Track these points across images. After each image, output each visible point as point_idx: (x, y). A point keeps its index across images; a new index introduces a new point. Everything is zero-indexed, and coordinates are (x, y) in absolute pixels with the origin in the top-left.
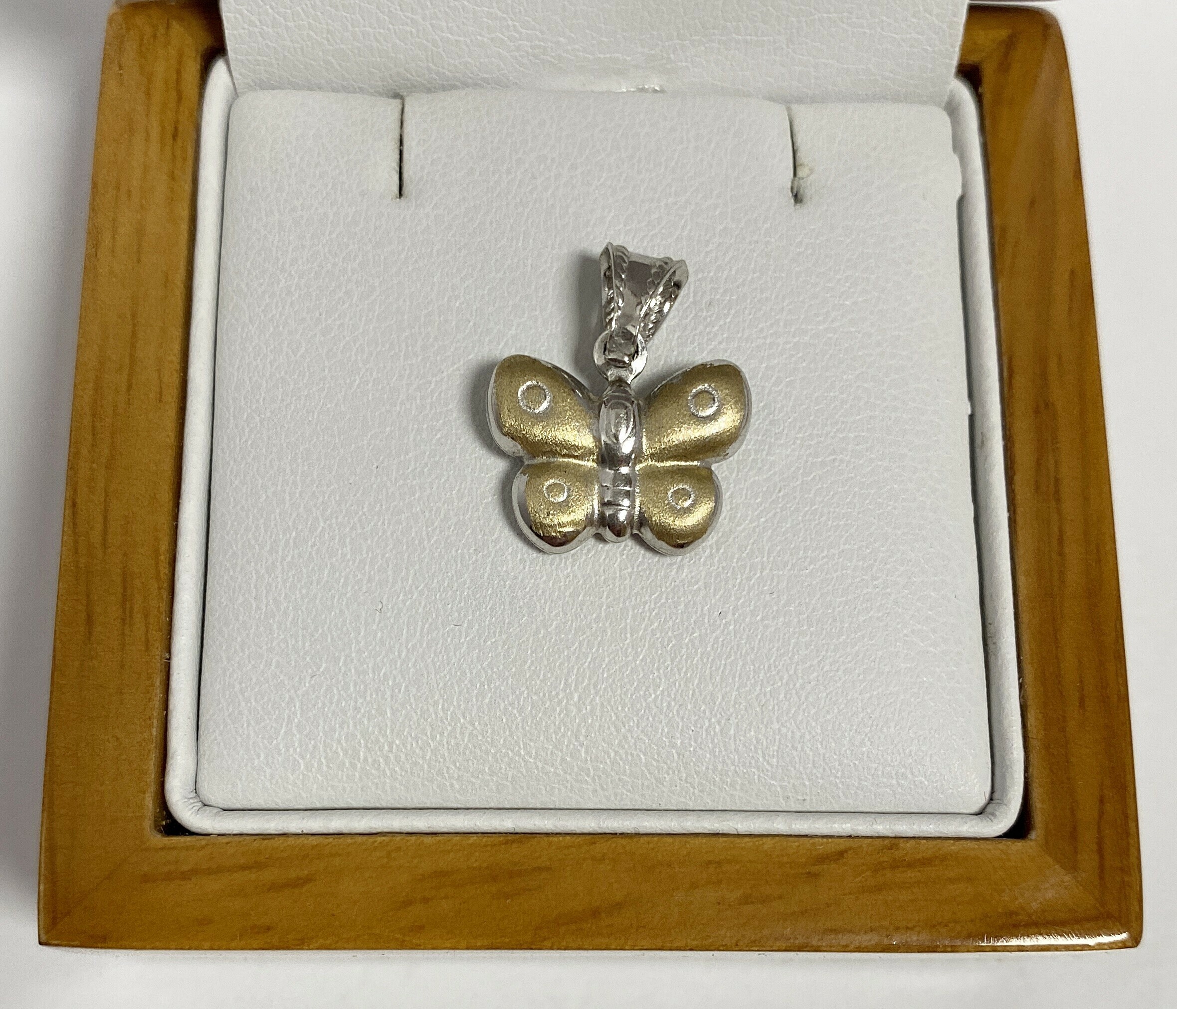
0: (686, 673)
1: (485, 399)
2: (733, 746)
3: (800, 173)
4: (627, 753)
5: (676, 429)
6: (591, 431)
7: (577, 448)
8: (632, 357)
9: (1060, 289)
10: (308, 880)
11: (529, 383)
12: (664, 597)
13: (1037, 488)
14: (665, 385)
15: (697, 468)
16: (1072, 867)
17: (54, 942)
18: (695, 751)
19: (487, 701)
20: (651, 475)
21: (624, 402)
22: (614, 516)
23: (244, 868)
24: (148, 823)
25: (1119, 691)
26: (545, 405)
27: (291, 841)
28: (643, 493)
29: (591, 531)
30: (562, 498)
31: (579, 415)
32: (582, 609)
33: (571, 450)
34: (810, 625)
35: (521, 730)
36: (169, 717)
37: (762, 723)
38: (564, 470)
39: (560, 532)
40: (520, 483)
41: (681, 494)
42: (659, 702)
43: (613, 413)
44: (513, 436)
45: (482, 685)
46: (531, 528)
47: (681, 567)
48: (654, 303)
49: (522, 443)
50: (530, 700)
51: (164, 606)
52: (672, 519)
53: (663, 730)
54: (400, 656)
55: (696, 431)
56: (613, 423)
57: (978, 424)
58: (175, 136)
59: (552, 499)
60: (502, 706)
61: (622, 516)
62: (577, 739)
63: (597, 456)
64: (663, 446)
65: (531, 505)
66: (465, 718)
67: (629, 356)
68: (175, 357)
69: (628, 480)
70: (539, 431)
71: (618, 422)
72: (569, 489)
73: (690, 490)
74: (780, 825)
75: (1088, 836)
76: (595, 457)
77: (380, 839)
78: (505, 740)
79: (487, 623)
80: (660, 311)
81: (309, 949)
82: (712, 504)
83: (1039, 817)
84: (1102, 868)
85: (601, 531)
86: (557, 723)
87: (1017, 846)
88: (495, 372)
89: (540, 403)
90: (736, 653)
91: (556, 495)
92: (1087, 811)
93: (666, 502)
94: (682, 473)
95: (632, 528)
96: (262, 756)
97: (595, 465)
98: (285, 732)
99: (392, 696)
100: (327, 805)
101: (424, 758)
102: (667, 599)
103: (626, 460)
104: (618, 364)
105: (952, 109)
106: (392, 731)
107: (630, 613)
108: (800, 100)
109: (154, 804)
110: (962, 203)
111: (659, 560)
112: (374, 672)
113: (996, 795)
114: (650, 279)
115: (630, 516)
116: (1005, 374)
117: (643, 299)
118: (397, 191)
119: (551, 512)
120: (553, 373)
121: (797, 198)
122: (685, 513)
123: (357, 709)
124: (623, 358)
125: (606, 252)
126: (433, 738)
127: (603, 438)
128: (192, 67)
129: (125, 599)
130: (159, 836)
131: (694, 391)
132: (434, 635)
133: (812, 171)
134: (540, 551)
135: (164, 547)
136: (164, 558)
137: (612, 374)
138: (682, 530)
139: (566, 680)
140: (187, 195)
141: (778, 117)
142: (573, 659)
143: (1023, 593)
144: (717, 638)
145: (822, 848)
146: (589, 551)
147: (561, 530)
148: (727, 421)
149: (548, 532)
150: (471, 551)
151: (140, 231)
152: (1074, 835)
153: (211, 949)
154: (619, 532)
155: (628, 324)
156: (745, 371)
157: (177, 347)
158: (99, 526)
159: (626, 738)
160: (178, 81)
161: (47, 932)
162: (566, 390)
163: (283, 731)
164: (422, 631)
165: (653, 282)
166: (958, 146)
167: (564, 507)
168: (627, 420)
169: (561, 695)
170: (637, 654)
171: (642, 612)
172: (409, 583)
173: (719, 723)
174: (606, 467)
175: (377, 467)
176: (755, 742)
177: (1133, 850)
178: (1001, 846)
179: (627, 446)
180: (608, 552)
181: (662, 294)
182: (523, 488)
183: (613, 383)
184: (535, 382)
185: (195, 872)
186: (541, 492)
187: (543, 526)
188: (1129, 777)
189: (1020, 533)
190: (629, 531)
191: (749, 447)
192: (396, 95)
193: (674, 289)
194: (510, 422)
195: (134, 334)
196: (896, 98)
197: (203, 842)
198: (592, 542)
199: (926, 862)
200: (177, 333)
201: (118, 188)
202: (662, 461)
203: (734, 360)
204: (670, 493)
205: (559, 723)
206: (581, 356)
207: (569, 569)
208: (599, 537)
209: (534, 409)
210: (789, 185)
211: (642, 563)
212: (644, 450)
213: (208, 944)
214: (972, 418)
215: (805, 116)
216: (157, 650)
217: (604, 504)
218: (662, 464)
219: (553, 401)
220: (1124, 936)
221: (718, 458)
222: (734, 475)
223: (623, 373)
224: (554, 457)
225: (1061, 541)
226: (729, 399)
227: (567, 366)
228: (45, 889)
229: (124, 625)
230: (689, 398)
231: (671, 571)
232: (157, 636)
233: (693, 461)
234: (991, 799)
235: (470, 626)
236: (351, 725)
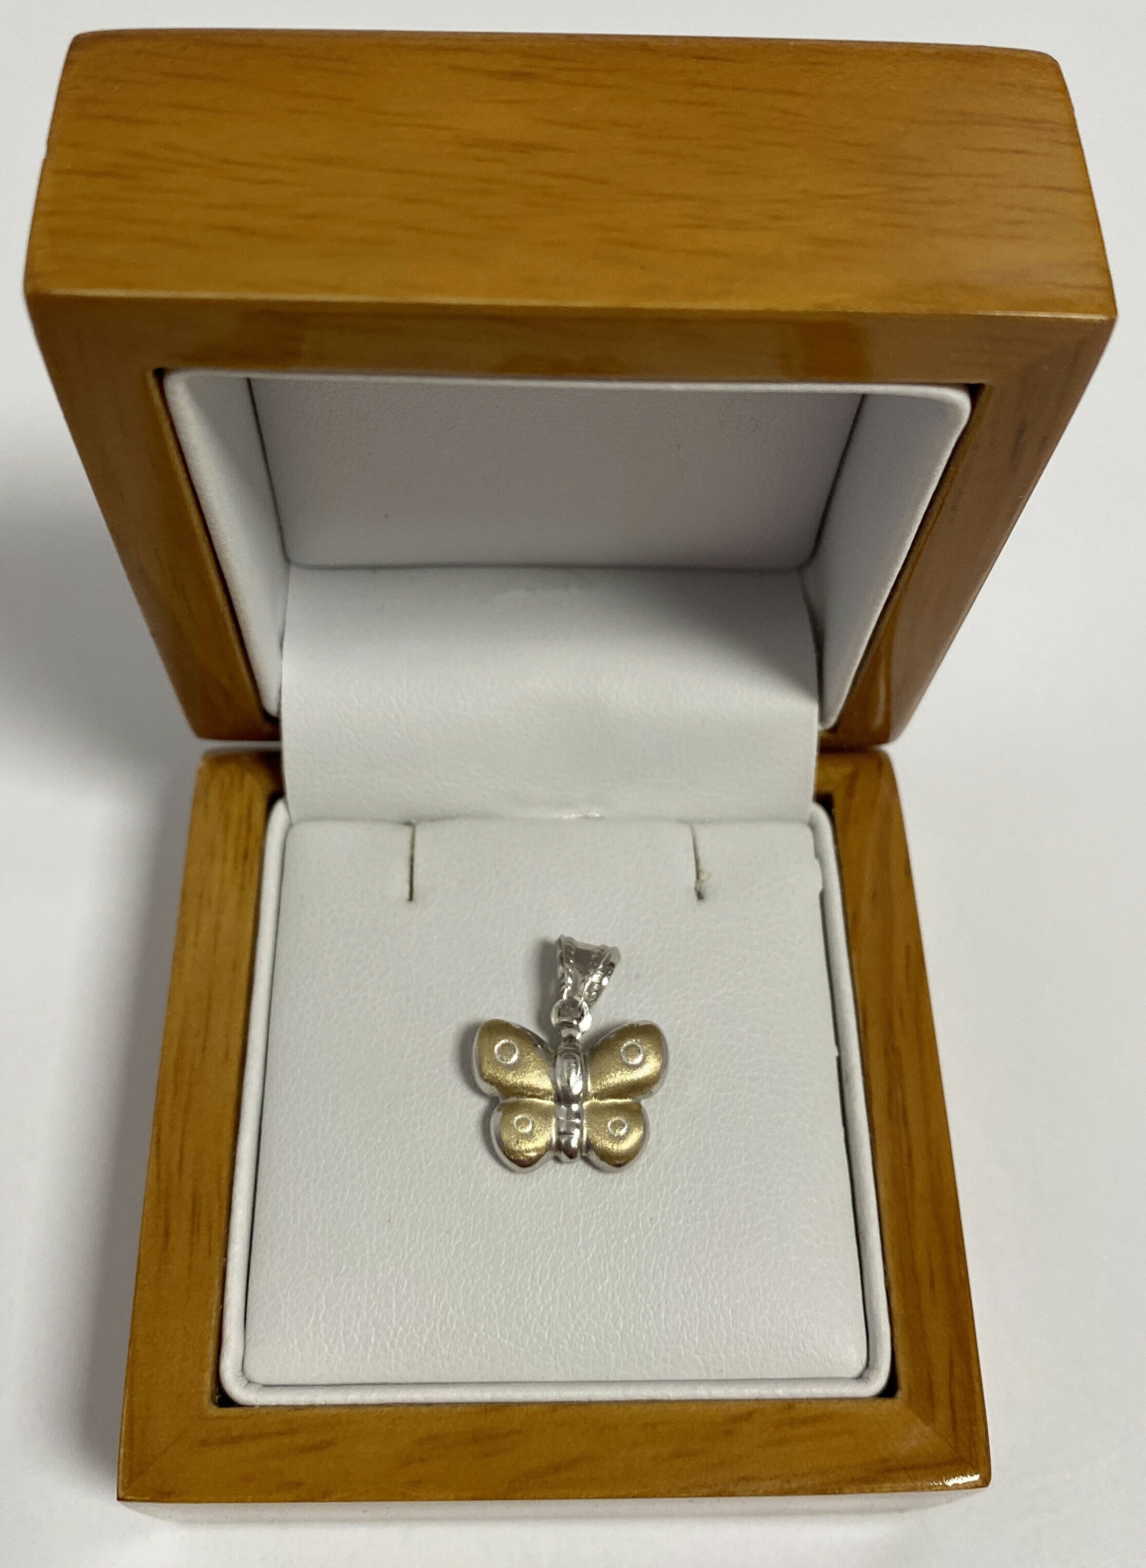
0: (625, 1268)
1: (470, 1052)
2: (664, 1327)
3: (702, 877)
4: (580, 1335)
5: (612, 1074)
6: (549, 1076)
7: (538, 1090)
8: (579, 1020)
9: (899, 961)
10: (330, 1444)
11: (503, 1042)
12: (608, 1205)
13: (890, 1113)
14: (604, 1040)
15: (630, 1104)
16: (929, 1418)
17: (129, 1497)
18: (634, 1332)
19: (471, 1293)
20: (595, 1110)
21: (574, 1054)
22: (568, 1143)
23: (280, 1433)
24: (206, 1398)
25: (960, 1274)
26: (515, 1058)
27: (316, 1411)
28: (589, 1125)
29: (550, 1154)
30: (528, 1129)
31: (541, 1065)
32: (544, 1217)
33: (534, 1092)
34: (720, 1227)
35: (497, 1318)
36: (225, 1310)
37: (686, 1307)
38: (531, 1108)
39: (526, 1156)
40: (496, 1116)
41: (619, 1125)
42: (605, 1292)
43: (565, 1063)
44: (492, 1081)
45: (467, 1281)
46: (504, 1153)
47: (620, 1182)
48: (595, 978)
49: (497, 1087)
50: (504, 1292)
51: (223, 1222)
52: (611, 1144)
53: (609, 1315)
54: (403, 1257)
55: (627, 1076)
56: (565, 1070)
57: (843, 1063)
58: (245, 857)
59: (520, 1130)
60: (483, 1298)
61: (574, 1144)
62: (542, 1324)
63: (555, 1096)
64: (603, 1088)
65: (505, 1137)
66: (453, 1308)
67: (577, 1019)
68: (239, 1025)
69: (578, 1115)
70: (510, 1078)
71: (569, 1070)
72: (533, 1123)
73: (624, 1121)
74: (702, 1393)
75: (942, 1394)
76: (553, 1097)
77: (386, 1409)
78: (485, 1326)
79: (471, 1229)
80: (600, 983)
81: (330, 1501)
82: (641, 1132)
83: (903, 1381)
84: (954, 1420)
85: (558, 1154)
86: (526, 1311)
87: (887, 1403)
88: (478, 1033)
89: (511, 1056)
90: (664, 1251)
91: (523, 1127)
92: (941, 1375)
93: (607, 1131)
94: (618, 1109)
95: (581, 1152)
96: (296, 1341)
97: (553, 1103)
98: (314, 1321)
99: (397, 1291)
100: (345, 1381)
101: (421, 1342)
102: (610, 1207)
103: (577, 1099)
104: (570, 1025)
105: (813, 826)
106: (396, 1320)
107: (582, 1220)
108: (703, 822)
109: (211, 1381)
110: (823, 897)
111: (603, 1177)
112: (383, 1272)
113: (871, 1363)
114: (591, 963)
115: (580, 1143)
116: (861, 1025)
117: (586, 977)
118: (407, 895)
119: (520, 1141)
120: (521, 1034)
121: (700, 896)
122: (621, 1140)
123: (369, 1302)
124: (572, 1021)
125: (559, 941)
126: (428, 1325)
127: (559, 1083)
128: (260, 806)
129: (195, 1216)
130: (215, 1407)
131: (625, 1045)
132: (430, 1240)
133: (710, 875)
134: (512, 1171)
135: (225, 1173)
136: (225, 1182)
137: (565, 1033)
138: (619, 1153)
139: (533, 1276)
140: (252, 902)
141: (683, 836)
142: (538, 1259)
143: (883, 1196)
144: (649, 1239)
145: (734, 1410)
146: (549, 1171)
147: (527, 1154)
148: (651, 1066)
149: (518, 1157)
150: (460, 1171)
151: (217, 928)
152: (930, 1394)
153: (253, 1501)
154: (571, 1155)
155: (574, 995)
156: (663, 1028)
157: (241, 1016)
158: (176, 1158)
159: (579, 1323)
160: (249, 816)
161: (124, 1489)
162: (531, 1046)
163: (312, 1319)
164: (421, 1237)
165: (593, 965)
166: (819, 855)
167: (529, 1136)
168: (577, 1068)
169: (529, 1288)
170: (588, 1254)
171: (592, 1218)
172: (411, 1199)
173: (653, 1308)
174: (561, 1104)
175: (389, 1107)
176: (681, 1323)
177: (979, 1406)
178: (875, 1404)
179: (576, 1087)
180: (564, 1170)
181: (602, 970)
182: (498, 1121)
183: (565, 1039)
184: (507, 1041)
185: (242, 1437)
186: (512, 1125)
187: (514, 1152)
188: (972, 1345)
189: (878, 1149)
190: (579, 1154)
191: (670, 1085)
192: (408, 823)
193: (609, 968)
194: (489, 1071)
195: (209, 1008)
196: (772, 819)
197: (250, 1412)
198: (551, 1163)
199: (816, 1419)
200: (242, 1005)
201: (201, 896)
202: (603, 1099)
203: (656, 1021)
204: (609, 1124)
205: (528, 1312)
206: (542, 1019)
207: (534, 1185)
208: (557, 1159)
209: (507, 1061)
210: (693, 886)
211: (590, 1179)
212: (589, 1091)
213: (249, 1498)
214: (839, 1060)
215: (705, 835)
216: (217, 1257)
217: (559, 1134)
218: (603, 1102)
219: (521, 1055)
220: (976, 1477)
221: (645, 1096)
222: (659, 1107)
223: (573, 1032)
224: (522, 1097)
225: (910, 1157)
226: (651, 1051)
227: (532, 1027)
228: (124, 1454)
229: (193, 1236)
230: (622, 1050)
231: (613, 1185)
232: (217, 1245)
233: (626, 1098)
234: (867, 1365)
235: (458, 1233)
236: (365, 1315)
